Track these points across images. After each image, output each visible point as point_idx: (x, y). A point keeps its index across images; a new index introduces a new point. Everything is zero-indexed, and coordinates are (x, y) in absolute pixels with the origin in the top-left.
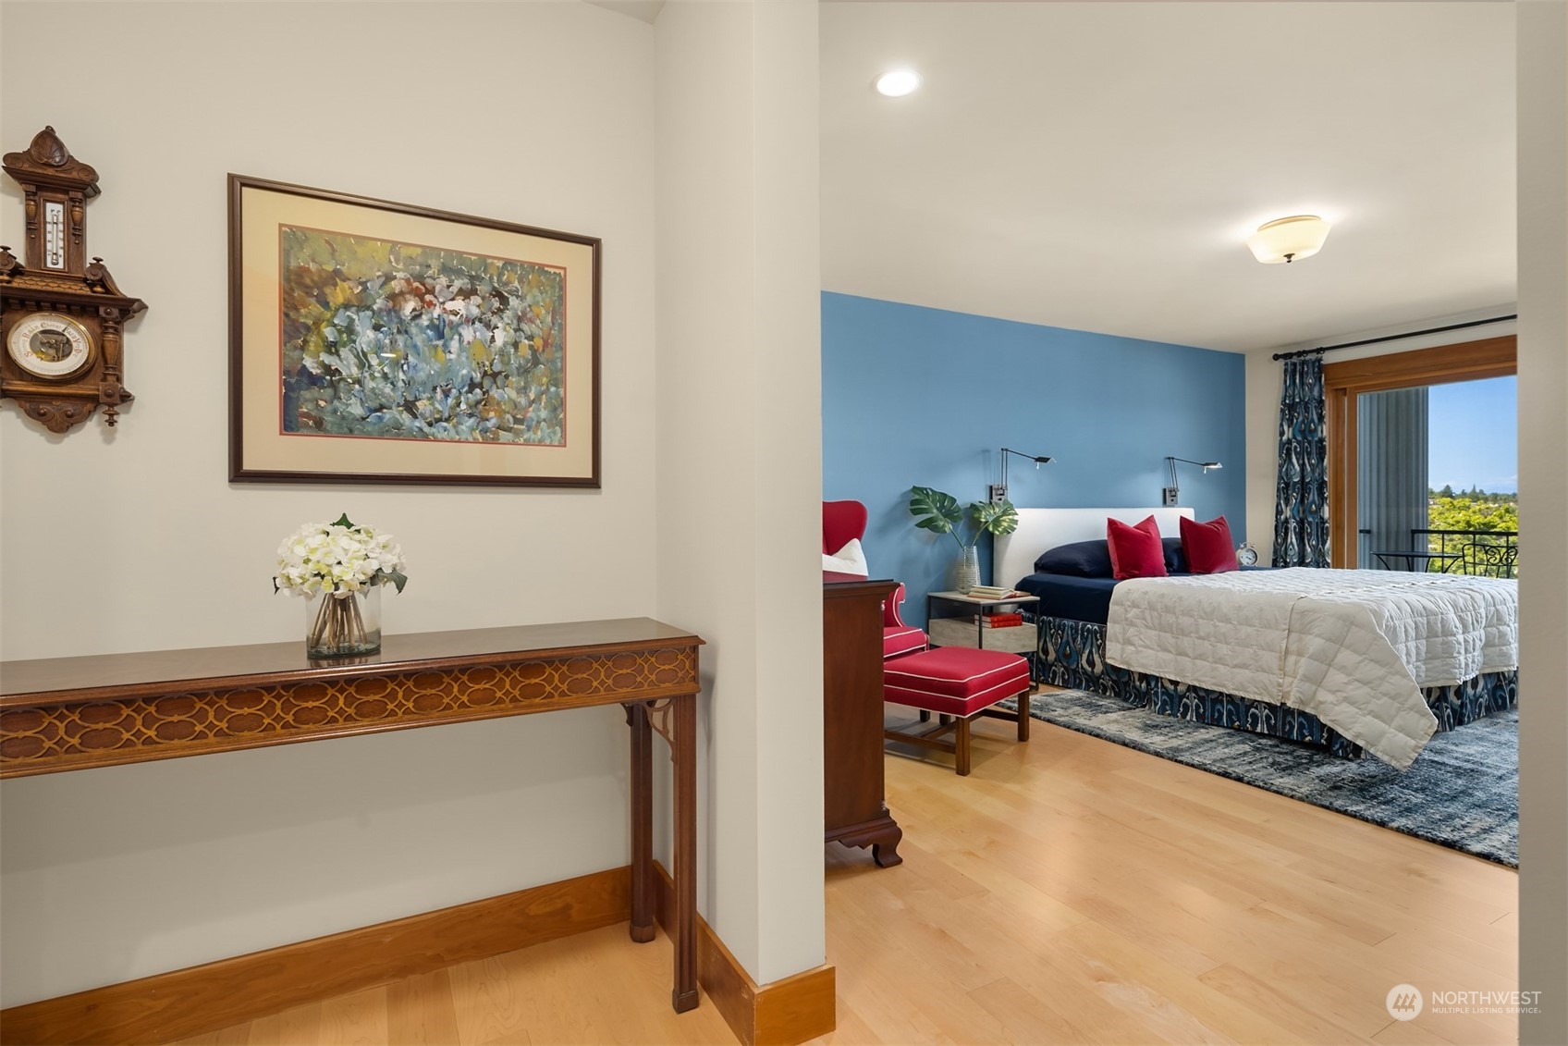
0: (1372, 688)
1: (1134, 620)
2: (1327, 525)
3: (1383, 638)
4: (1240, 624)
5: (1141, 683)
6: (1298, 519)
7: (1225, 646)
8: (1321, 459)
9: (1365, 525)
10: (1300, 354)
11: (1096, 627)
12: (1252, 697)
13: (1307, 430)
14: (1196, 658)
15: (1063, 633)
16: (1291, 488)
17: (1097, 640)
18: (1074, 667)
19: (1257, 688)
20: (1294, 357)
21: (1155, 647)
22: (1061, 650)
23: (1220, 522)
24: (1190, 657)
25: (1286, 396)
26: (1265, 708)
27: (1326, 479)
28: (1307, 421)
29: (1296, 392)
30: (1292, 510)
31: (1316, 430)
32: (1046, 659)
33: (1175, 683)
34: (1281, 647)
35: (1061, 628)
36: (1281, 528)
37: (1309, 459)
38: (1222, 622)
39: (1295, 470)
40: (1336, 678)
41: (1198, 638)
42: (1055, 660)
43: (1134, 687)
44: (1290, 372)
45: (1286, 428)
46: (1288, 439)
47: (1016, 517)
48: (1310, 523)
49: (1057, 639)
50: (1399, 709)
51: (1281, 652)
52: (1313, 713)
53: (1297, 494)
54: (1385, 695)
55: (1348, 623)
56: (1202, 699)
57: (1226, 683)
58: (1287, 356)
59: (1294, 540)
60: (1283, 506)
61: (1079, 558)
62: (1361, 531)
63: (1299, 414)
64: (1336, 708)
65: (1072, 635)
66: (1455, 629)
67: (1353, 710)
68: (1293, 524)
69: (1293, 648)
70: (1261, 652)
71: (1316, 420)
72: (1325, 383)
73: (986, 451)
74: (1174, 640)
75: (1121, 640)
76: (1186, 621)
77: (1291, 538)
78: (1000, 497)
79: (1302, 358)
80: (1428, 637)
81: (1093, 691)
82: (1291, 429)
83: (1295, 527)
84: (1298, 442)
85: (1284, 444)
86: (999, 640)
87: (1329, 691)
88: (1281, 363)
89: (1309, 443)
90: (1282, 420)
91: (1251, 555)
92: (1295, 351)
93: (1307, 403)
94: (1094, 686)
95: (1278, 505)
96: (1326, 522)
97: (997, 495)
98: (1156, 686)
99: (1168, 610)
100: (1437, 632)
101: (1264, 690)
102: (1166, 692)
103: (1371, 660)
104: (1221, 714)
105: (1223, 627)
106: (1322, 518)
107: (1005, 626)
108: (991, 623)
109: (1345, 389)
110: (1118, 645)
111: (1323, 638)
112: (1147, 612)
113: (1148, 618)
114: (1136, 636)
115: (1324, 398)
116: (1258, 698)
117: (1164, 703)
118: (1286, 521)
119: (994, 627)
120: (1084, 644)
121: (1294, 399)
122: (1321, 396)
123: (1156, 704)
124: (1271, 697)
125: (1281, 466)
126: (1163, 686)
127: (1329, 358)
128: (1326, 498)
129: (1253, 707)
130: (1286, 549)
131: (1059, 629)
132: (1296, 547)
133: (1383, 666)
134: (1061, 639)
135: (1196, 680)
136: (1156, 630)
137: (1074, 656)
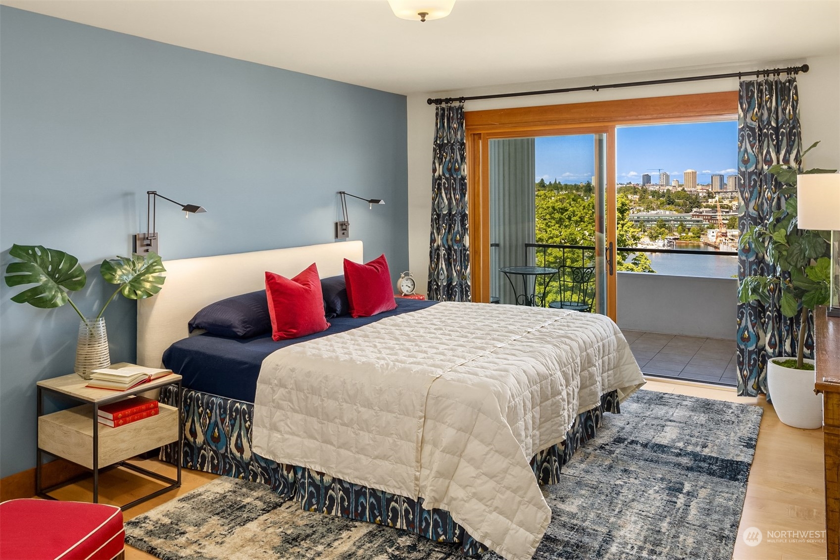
0: (497, 482)
1: (281, 402)
2: (468, 252)
3: (506, 426)
4: (381, 410)
5: (289, 472)
6: (447, 247)
7: (366, 434)
8: (463, 195)
9: (495, 241)
10: (448, 101)
11: (244, 407)
12: (390, 490)
13: (453, 168)
14: (339, 447)
15: (211, 412)
16: (441, 219)
17: (246, 422)
18: (222, 451)
19: (396, 482)
20: (443, 103)
21: (301, 433)
22: (209, 433)
23: (381, 261)
24: (334, 446)
25: (437, 136)
26: (404, 502)
27: (467, 212)
28: (453, 161)
29: (445, 135)
30: (442, 239)
31: (459, 168)
32: (195, 442)
33: (322, 474)
34: (418, 437)
35: (209, 406)
36: (434, 254)
37: (454, 194)
38: (365, 407)
39: (445, 204)
40: (466, 470)
41: (342, 424)
42: (204, 443)
43: (282, 476)
44: (441, 116)
45: (437, 165)
46: (439, 175)
47: (163, 274)
48: (455, 251)
49: (205, 419)
50: (520, 502)
51: (417, 443)
52: (446, 509)
53: (446, 226)
54: (508, 488)
55: (476, 410)
56: (346, 491)
57: (368, 476)
58: (438, 101)
59: (444, 266)
60: (436, 235)
61: (234, 318)
62: (492, 245)
63: (447, 154)
64: (467, 505)
65: (220, 415)
66: (560, 388)
67: (481, 507)
68: (443, 252)
69: (428, 437)
70: (399, 442)
71: (459, 161)
72: (466, 129)
73: (126, 194)
74: (320, 425)
75: (268, 425)
76: (331, 404)
77: (442, 264)
78: (146, 248)
79: (449, 105)
80: (541, 402)
81: (243, 478)
82: (441, 166)
83: (444, 255)
84: (447, 179)
85: (436, 180)
86: (123, 441)
87: (460, 486)
88: (434, 106)
89: (455, 180)
90: (435, 158)
91: (409, 283)
92: (443, 98)
93: (453, 145)
94: (244, 472)
95: (432, 233)
96: (467, 250)
97: (142, 246)
98: (303, 476)
99: (315, 391)
100: (547, 396)
101: (403, 483)
102: (313, 483)
103: (496, 451)
104: (364, 508)
105: (366, 413)
106: (464, 246)
107: (134, 420)
108: (113, 420)
109: (480, 134)
110: (265, 430)
111: (454, 428)
112: (294, 392)
113: (294, 398)
114: (282, 420)
115: (465, 142)
116: (398, 492)
117: (311, 495)
118: (438, 248)
119: (117, 425)
120: (233, 426)
121: (443, 140)
122: (462, 139)
123: (303, 498)
124: (409, 491)
125: (434, 199)
126: (310, 476)
127: (469, 106)
128: (467, 229)
129: (393, 501)
130: (438, 273)
131: (208, 407)
132: (445, 272)
133: (506, 457)
134: (210, 418)
135: (341, 472)
136: (302, 414)
137: (223, 439)
